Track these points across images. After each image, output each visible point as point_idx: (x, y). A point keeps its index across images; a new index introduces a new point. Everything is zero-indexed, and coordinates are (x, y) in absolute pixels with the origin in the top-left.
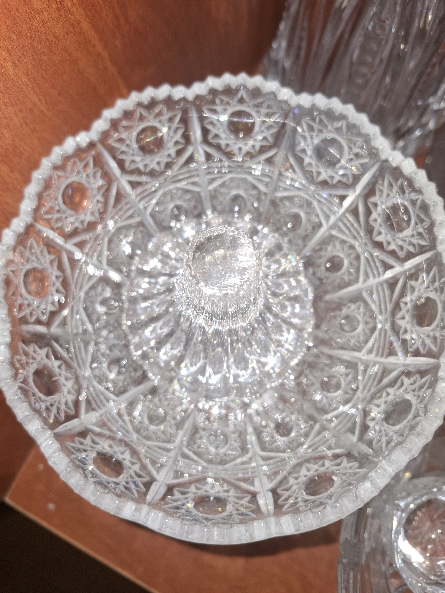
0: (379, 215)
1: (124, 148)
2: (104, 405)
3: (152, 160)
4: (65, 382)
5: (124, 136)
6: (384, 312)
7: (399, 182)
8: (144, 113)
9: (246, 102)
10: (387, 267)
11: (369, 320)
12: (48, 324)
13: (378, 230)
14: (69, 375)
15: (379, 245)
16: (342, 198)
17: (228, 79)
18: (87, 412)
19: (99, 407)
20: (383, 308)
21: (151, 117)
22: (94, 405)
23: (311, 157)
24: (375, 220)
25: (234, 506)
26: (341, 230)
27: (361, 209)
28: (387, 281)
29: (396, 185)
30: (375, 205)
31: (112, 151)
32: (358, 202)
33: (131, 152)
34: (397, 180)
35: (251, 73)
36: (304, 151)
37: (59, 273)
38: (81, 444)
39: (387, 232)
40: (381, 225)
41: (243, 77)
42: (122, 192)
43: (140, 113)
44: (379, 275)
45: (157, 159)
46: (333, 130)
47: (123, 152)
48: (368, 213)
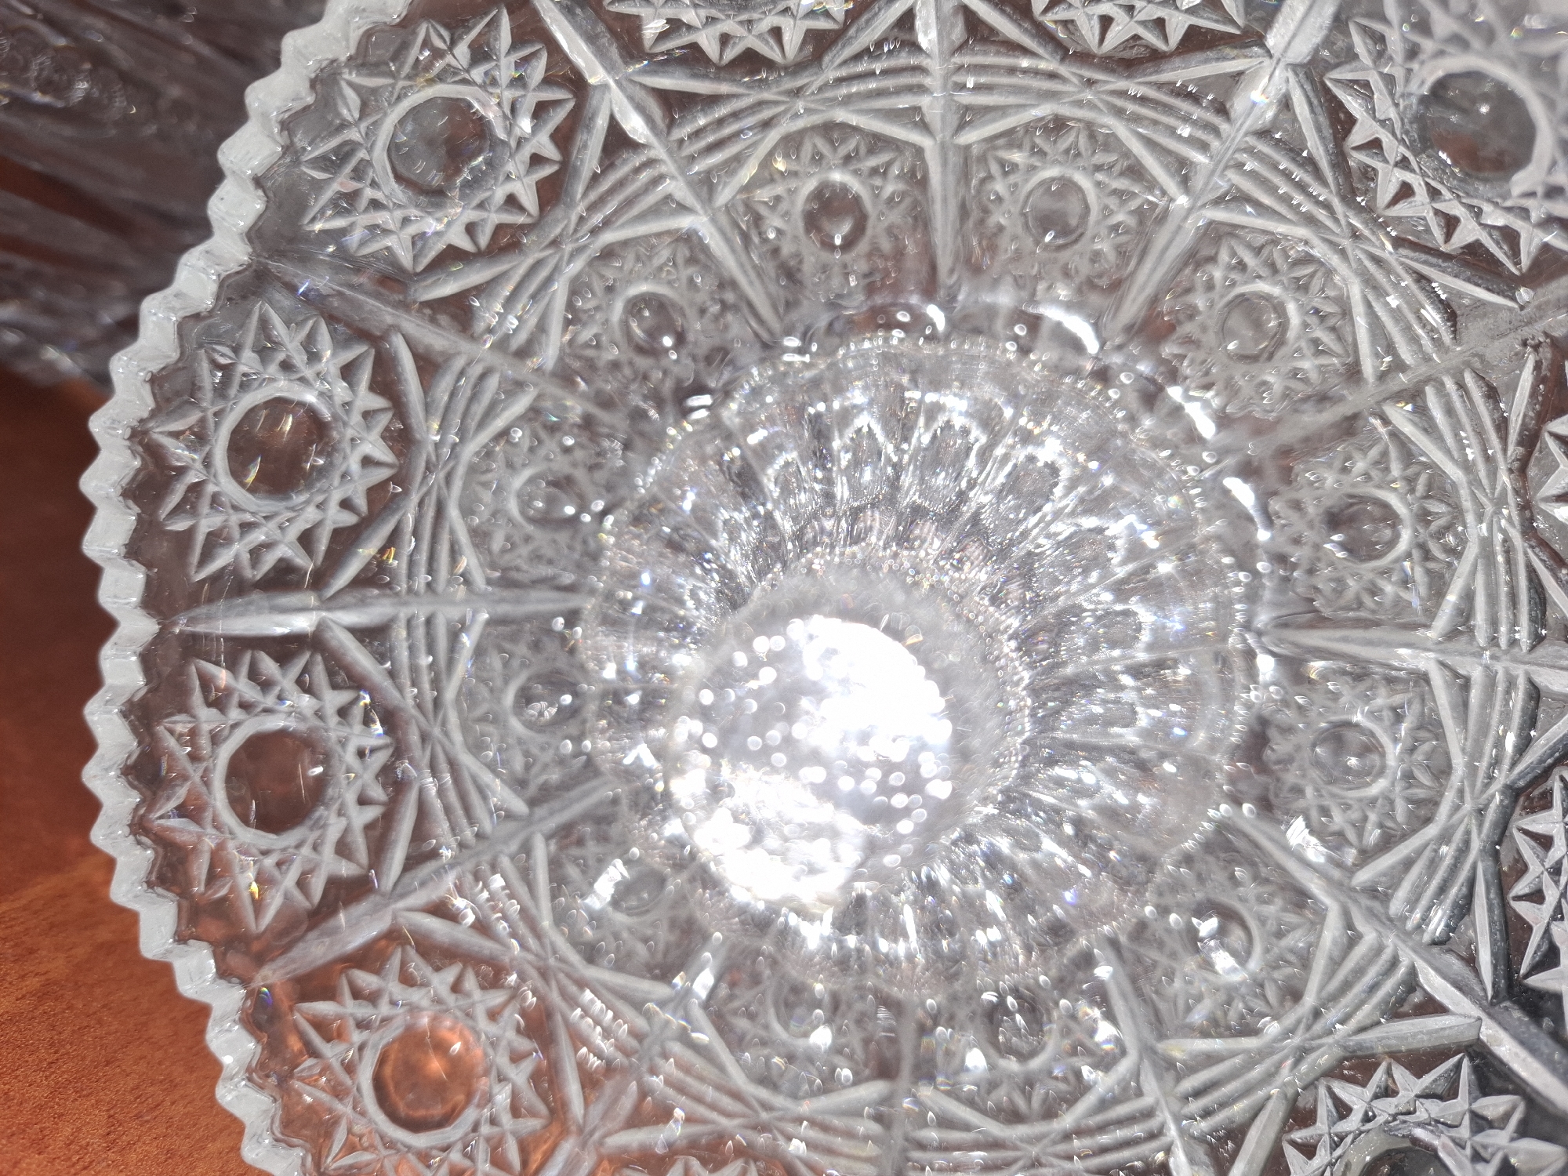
1: (288, 880)
6: (1054, 86)
10: (902, 30)
11: (1065, 142)
13: (760, 36)
15: (817, 46)
16: (617, 141)
21: (195, 773)
24: (725, 39)
26: (727, 168)
27: (670, 81)
28: (951, 48)
30: (673, 26)
32: (644, 87)
33: (306, 854)
36: (418, 241)
40: (749, 24)
44: (920, 70)
45: (349, 758)
46: (363, 126)
48: (693, 58)
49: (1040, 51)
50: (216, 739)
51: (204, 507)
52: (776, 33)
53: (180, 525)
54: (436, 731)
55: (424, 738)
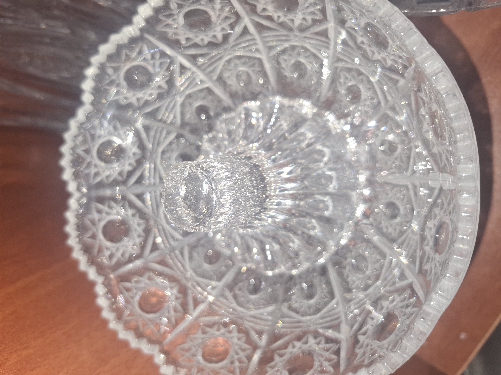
0: (197, 37)
1: (119, 255)
2: (338, 313)
3: (135, 230)
4: (308, 345)
5: (107, 253)
6: (288, 38)
7: (163, 19)
8: (89, 234)
9: (89, 148)
10: (245, 31)
11: (296, 52)
12: (255, 348)
13: (211, 38)
14: (304, 340)
15: (226, 38)
16: (183, 68)
17: (65, 162)
18: (339, 331)
19: (338, 318)
20: (284, 38)
21: (94, 229)
22: (336, 322)
23: (144, 94)
24: (202, 40)
25: (447, 215)
26: (213, 71)
27: (193, 52)
28: (260, 32)
29: (166, 21)
30: (188, 39)
31: (119, 265)
32: (186, 55)
33: (124, 248)
34: (160, 20)
35: (61, 142)
36: (138, 100)
37: (216, 327)
38: (361, 347)
39: (213, 30)
40: (207, 36)
41: (65, 149)
42: (159, 259)
43: (89, 238)
44: (254, 39)
45: (135, 226)
46: (117, 75)
47: (123, 255)
48: (196, 46)
49: (281, 30)
50: (100, 221)
51: (93, 168)
52: (215, 37)
53: (87, 171)
54: (158, 220)
55: (156, 221)
